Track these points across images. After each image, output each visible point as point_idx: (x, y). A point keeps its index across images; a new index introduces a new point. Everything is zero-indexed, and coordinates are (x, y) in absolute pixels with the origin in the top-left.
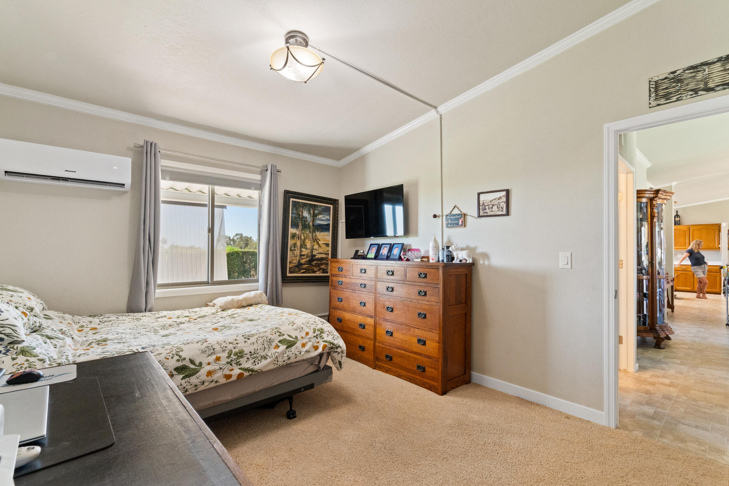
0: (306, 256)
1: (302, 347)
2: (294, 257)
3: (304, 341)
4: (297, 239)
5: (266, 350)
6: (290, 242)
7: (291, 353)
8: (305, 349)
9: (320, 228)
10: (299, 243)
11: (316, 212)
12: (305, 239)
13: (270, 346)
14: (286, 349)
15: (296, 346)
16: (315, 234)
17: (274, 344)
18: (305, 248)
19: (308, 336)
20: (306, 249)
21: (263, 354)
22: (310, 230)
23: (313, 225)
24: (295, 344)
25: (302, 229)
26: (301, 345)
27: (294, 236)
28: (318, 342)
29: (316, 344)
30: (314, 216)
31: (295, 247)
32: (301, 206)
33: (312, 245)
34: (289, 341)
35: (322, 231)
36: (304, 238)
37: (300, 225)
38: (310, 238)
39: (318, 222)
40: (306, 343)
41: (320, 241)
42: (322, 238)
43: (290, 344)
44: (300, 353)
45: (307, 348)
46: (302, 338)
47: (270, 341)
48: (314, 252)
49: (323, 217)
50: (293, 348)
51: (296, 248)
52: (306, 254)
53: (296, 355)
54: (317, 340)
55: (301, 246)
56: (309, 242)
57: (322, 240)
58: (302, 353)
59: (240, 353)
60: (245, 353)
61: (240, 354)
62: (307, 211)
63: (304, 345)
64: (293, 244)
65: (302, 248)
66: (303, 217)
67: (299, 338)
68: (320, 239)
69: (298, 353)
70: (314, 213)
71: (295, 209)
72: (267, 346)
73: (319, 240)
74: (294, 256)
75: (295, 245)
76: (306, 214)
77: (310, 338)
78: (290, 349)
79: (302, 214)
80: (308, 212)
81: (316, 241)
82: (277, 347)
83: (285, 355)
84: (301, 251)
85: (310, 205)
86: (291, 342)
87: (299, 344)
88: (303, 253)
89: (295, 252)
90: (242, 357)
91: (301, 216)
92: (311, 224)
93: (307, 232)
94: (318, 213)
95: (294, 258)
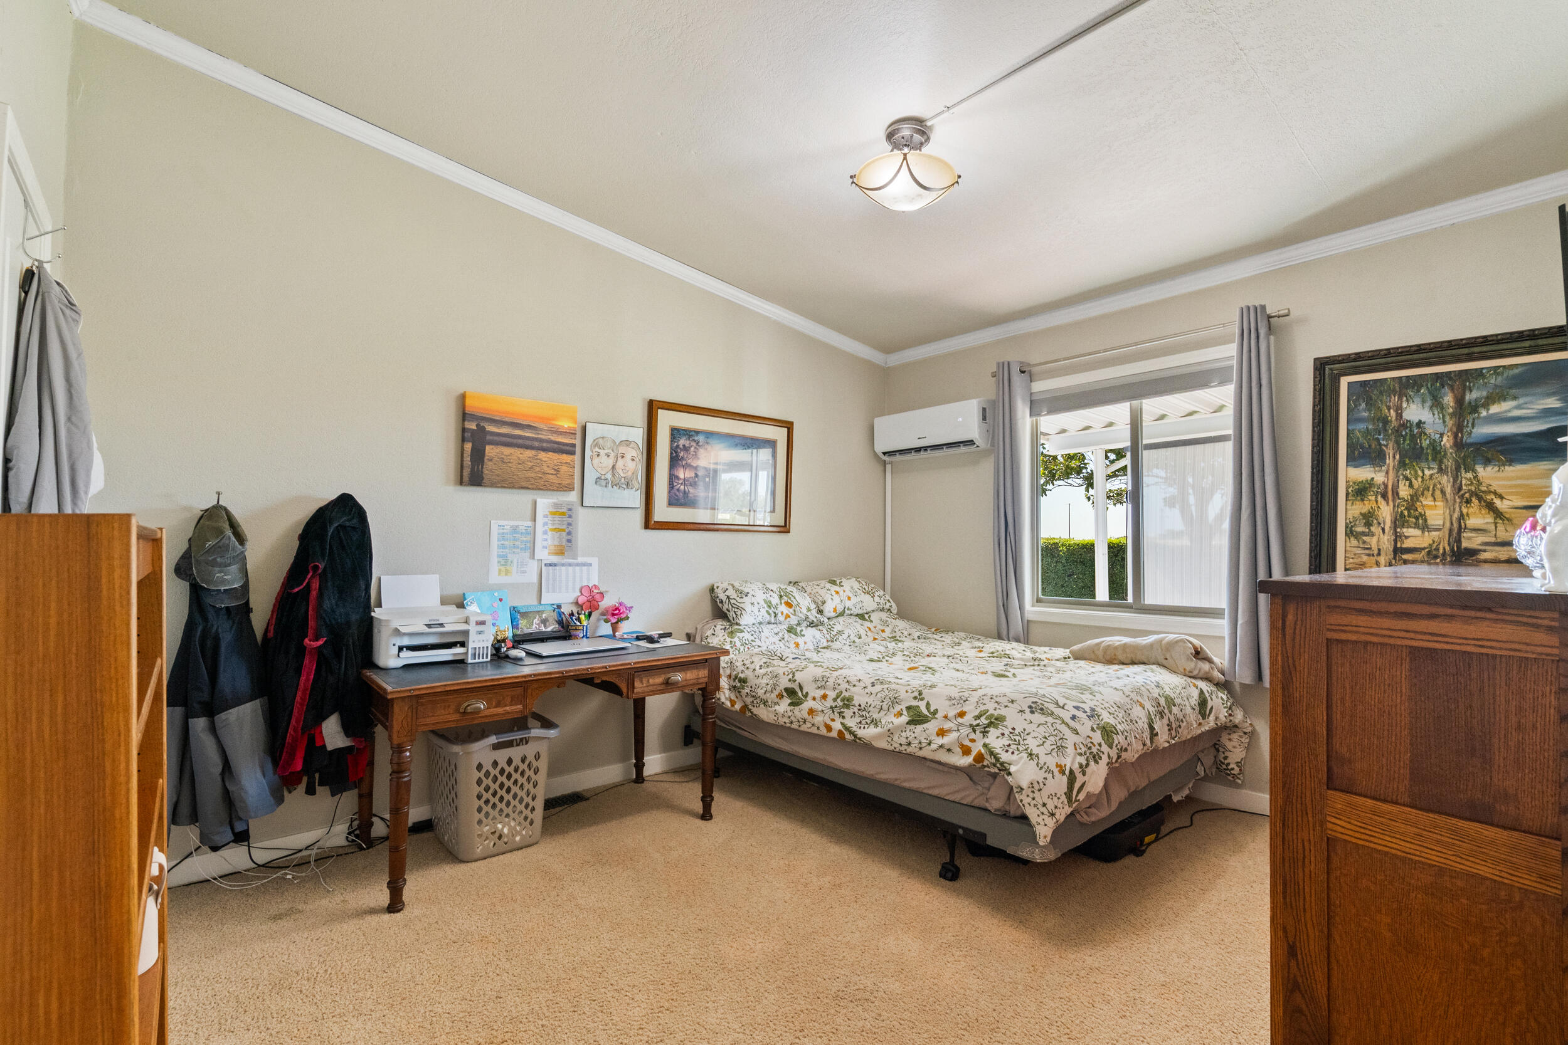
0: (1423, 553)
1: (938, 735)
2: (1369, 555)
3: (947, 725)
4: (1380, 499)
5: (883, 713)
6: (1346, 511)
7: (913, 735)
8: (940, 741)
9: (1502, 453)
10: (1386, 512)
11: (1470, 397)
12: (1415, 498)
13: (891, 709)
14: (907, 724)
15: (925, 726)
16: (1470, 475)
17: (898, 708)
18: (1416, 526)
19: (960, 720)
20: (1425, 527)
21: (876, 716)
22: (1441, 462)
23: (1459, 445)
24: (925, 723)
25: (1402, 464)
26: (937, 729)
27: (1361, 491)
28: (973, 741)
29: (967, 743)
30: (1464, 412)
31: (1368, 524)
32: (1394, 392)
33: (1456, 515)
34: (920, 714)
35: (1511, 462)
36: (1411, 491)
37: (1390, 451)
38: (1443, 492)
39: (1484, 430)
40: (949, 731)
41: (1501, 497)
42: (1511, 487)
43: (917, 719)
44: (929, 744)
45: (945, 740)
46: (946, 717)
47: (895, 701)
48: (1469, 538)
49: (1518, 407)
50: (919, 728)
51: (1373, 529)
52: (1426, 545)
53: (920, 743)
54: (973, 736)
55: (1399, 521)
56: (1440, 504)
57: (1512, 494)
58: (934, 746)
59: (848, 700)
60: (853, 702)
61: (847, 702)
62: (1424, 401)
63: (942, 733)
64: (1361, 514)
65: (1403, 526)
66: (1405, 425)
67: (939, 715)
68: (1499, 491)
69: (925, 741)
70: (1460, 401)
71: (1363, 405)
72: (885, 707)
73: (1495, 493)
74: (1367, 552)
75: (1368, 518)
76: (1415, 411)
77: (961, 724)
78: (912, 727)
79: (1399, 416)
80: (1429, 404)
81: (1480, 499)
82: (900, 714)
83: (904, 734)
84: (1398, 537)
85: (1437, 376)
86: (920, 716)
87: (932, 726)
88: (1408, 544)
89: (1373, 542)
90: (847, 706)
91: (1394, 423)
92: (1447, 441)
93: (1427, 472)
94: (1487, 398)
95: (1365, 558)
